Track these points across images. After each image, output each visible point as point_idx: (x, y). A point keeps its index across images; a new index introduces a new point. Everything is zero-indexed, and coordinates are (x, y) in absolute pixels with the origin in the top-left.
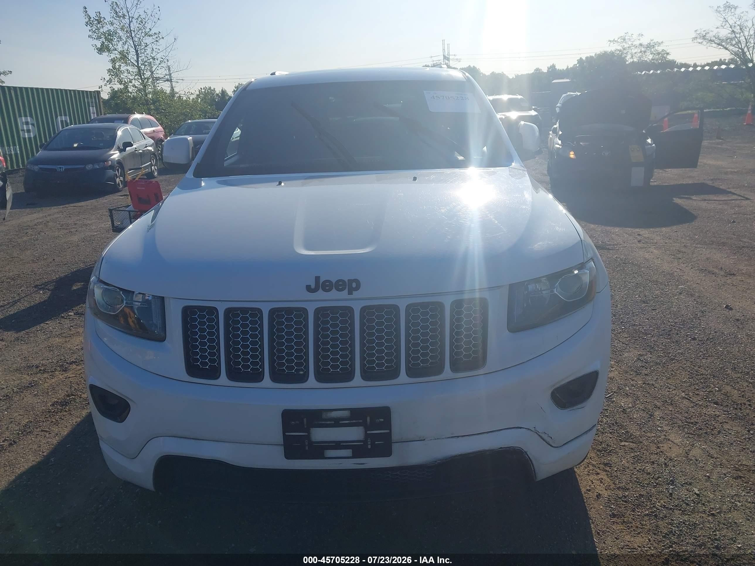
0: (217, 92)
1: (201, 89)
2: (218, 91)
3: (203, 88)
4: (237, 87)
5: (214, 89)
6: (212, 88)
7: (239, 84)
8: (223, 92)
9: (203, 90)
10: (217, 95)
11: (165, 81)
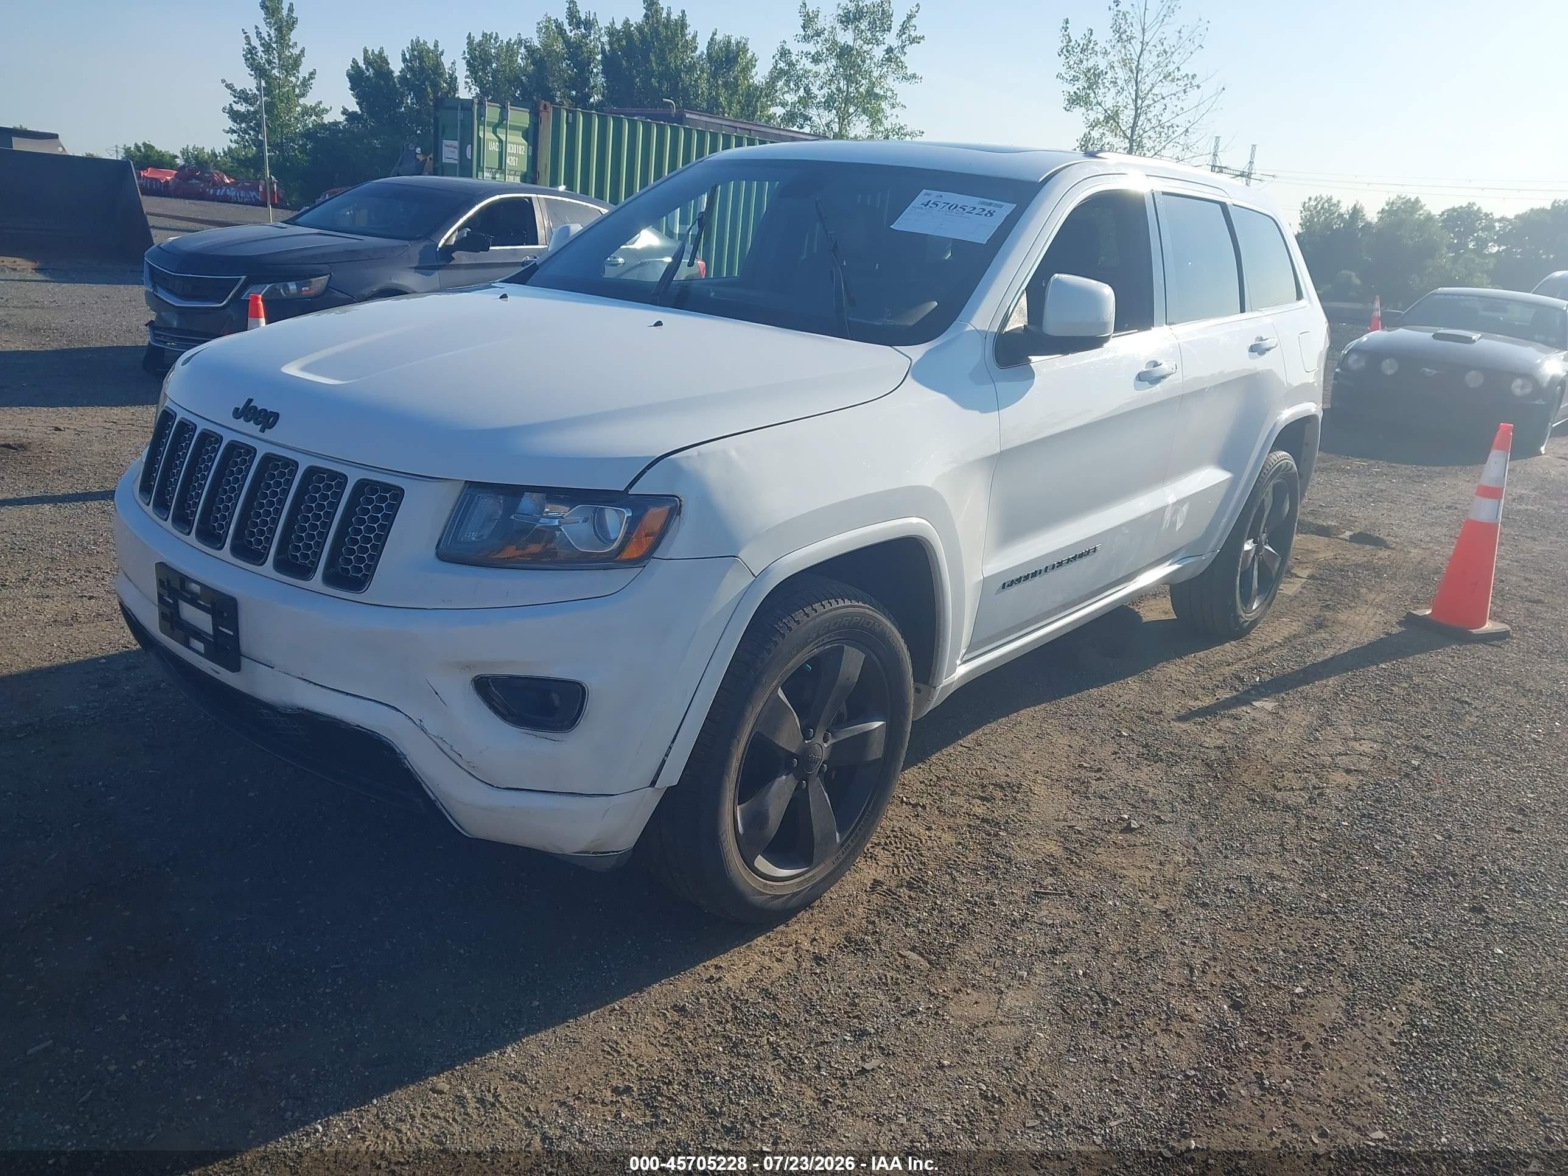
0: (1343, 210)
1: (1310, 199)
2: (1345, 208)
3: (1313, 198)
4: (1393, 203)
5: (1339, 202)
6: (1334, 201)
7: (1399, 197)
8: (1356, 212)
9: (1313, 203)
10: (1341, 215)
11: (1238, 176)
